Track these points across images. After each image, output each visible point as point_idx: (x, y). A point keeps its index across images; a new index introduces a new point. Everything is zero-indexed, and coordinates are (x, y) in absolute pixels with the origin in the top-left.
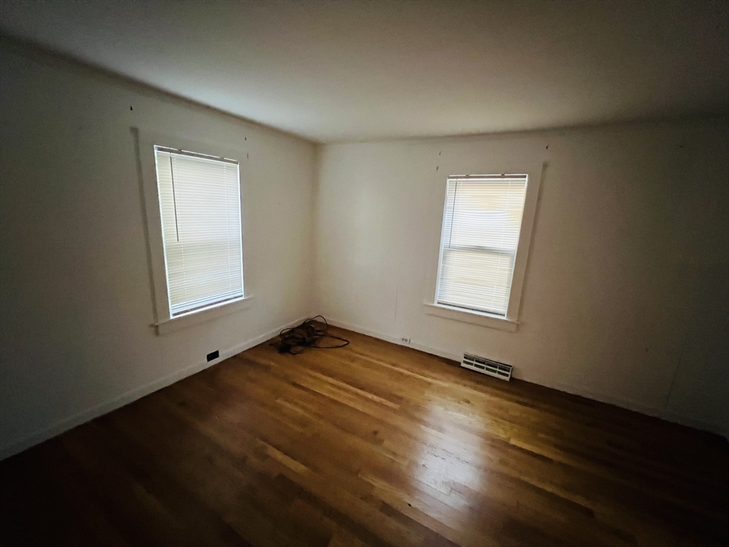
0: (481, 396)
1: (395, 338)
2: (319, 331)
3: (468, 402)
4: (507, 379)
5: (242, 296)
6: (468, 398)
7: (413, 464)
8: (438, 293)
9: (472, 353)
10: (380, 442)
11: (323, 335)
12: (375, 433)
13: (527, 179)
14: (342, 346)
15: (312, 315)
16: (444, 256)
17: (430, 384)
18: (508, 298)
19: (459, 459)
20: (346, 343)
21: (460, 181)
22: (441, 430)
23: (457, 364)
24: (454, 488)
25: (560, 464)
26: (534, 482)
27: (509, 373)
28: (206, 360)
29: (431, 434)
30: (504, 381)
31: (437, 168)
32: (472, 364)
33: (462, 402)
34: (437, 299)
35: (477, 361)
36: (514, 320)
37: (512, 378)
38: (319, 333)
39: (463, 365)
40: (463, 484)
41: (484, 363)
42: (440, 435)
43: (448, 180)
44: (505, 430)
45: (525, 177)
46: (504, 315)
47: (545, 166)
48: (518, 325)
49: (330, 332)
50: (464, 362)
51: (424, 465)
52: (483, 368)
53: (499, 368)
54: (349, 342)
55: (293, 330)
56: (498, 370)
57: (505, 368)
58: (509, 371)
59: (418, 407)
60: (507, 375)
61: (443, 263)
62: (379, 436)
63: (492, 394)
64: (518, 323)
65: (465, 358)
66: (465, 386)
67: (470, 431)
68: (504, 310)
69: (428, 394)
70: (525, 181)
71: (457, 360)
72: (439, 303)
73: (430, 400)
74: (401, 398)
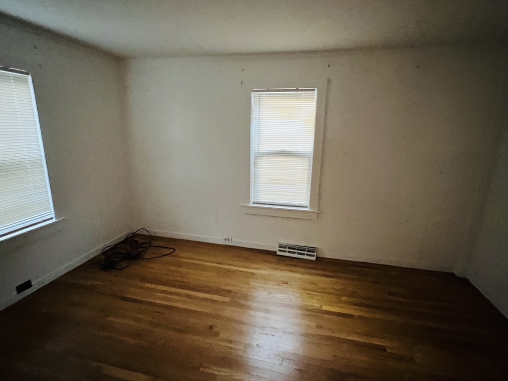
0: (297, 276)
1: (219, 240)
2: (144, 243)
3: (287, 283)
4: (314, 258)
5: (52, 218)
6: (285, 280)
7: (248, 346)
8: (252, 194)
9: (285, 242)
10: (217, 334)
11: (149, 246)
12: (211, 327)
13: (316, 92)
14: (167, 255)
15: (135, 228)
16: (254, 162)
17: (253, 274)
18: (309, 193)
19: (285, 332)
20: (172, 250)
21: (263, 94)
22: (267, 311)
23: (273, 253)
24: (284, 357)
25: (360, 317)
26: (344, 336)
27: (315, 254)
28: (15, 293)
29: (258, 317)
30: (312, 261)
31: (242, 83)
32: (285, 251)
33: (281, 284)
34: (252, 200)
35: (289, 248)
36: (315, 210)
37: (317, 258)
38: (144, 245)
39: (279, 253)
40: (292, 352)
41: (295, 249)
42: (268, 315)
43: (253, 93)
44: (318, 300)
45: (314, 90)
46: (307, 207)
47: (329, 81)
48: (318, 214)
49: (155, 243)
50: (280, 250)
51: (257, 345)
52: (294, 253)
53: (308, 251)
54: (175, 250)
55: (115, 247)
56: (306, 253)
57: (312, 250)
58: (314, 252)
59: (246, 297)
60: (313, 256)
61: (255, 168)
62: (215, 329)
63: (304, 273)
64: (319, 212)
65: (280, 247)
66: (282, 270)
67: (292, 307)
68: (307, 203)
69: (253, 283)
70: (314, 93)
71: (272, 250)
72: (253, 203)
73: (255, 289)
74: (230, 291)
